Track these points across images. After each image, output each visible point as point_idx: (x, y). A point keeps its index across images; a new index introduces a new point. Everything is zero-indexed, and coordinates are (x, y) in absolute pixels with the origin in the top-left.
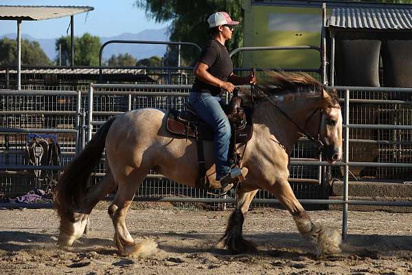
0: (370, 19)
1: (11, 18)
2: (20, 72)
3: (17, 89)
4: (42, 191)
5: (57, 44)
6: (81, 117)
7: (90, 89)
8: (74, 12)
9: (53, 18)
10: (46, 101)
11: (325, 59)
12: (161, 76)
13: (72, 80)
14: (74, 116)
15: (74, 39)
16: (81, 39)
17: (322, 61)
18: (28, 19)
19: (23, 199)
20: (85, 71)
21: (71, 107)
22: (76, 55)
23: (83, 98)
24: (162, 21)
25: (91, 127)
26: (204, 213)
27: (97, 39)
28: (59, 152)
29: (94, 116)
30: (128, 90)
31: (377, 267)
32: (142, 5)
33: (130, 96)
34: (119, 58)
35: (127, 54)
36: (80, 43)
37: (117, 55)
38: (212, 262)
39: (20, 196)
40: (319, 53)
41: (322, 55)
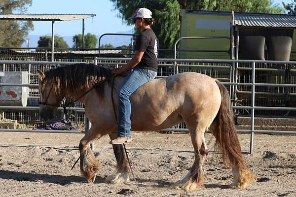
1: (49, 20)
2: (53, 52)
3: (51, 61)
4: (65, 121)
5: (74, 39)
7: (95, 61)
8: (85, 17)
9: (73, 20)
11: (233, 44)
12: (128, 55)
17: (231, 45)
18: (59, 20)
19: (54, 125)
26: (161, 135)
27: (94, 36)
30: (116, 62)
31: (275, 173)
32: (120, 17)
33: (117, 65)
34: (106, 46)
35: (109, 44)
36: (85, 38)
37: (105, 45)
39: (53, 123)
40: (229, 41)
41: (231, 42)
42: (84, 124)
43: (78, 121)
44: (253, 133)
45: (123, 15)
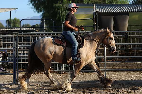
0: (109, 9)
4: (3, 69)
5: (6, 22)
6: (15, 44)
7: (17, 35)
8: (11, 10)
9: (4, 12)
10: (3, 39)
11: (95, 22)
12: (39, 30)
13: (11, 32)
14: (12, 44)
15: (12, 20)
16: (14, 19)
17: (94, 23)
20: (15, 29)
21: (11, 41)
22: (12, 24)
23: (15, 38)
24: (39, 13)
25: (18, 47)
26: (57, 74)
27: (19, 19)
28: (8, 56)
29: (19, 44)
30: (30, 35)
32: (33, 8)
33: (31, 37)
35: (28, 24)
36: (13, 21)
37: (25, 24)
38: (61, 92)
40: (93, 20)
41: (94, 21)
42: (13, 70)
43: (10, 69)
44: (106, 71)
45: (34, 7)
